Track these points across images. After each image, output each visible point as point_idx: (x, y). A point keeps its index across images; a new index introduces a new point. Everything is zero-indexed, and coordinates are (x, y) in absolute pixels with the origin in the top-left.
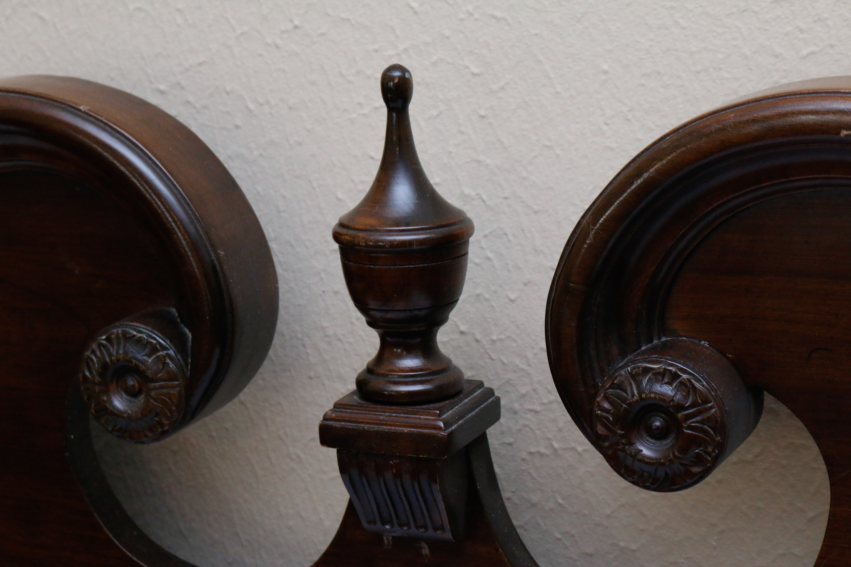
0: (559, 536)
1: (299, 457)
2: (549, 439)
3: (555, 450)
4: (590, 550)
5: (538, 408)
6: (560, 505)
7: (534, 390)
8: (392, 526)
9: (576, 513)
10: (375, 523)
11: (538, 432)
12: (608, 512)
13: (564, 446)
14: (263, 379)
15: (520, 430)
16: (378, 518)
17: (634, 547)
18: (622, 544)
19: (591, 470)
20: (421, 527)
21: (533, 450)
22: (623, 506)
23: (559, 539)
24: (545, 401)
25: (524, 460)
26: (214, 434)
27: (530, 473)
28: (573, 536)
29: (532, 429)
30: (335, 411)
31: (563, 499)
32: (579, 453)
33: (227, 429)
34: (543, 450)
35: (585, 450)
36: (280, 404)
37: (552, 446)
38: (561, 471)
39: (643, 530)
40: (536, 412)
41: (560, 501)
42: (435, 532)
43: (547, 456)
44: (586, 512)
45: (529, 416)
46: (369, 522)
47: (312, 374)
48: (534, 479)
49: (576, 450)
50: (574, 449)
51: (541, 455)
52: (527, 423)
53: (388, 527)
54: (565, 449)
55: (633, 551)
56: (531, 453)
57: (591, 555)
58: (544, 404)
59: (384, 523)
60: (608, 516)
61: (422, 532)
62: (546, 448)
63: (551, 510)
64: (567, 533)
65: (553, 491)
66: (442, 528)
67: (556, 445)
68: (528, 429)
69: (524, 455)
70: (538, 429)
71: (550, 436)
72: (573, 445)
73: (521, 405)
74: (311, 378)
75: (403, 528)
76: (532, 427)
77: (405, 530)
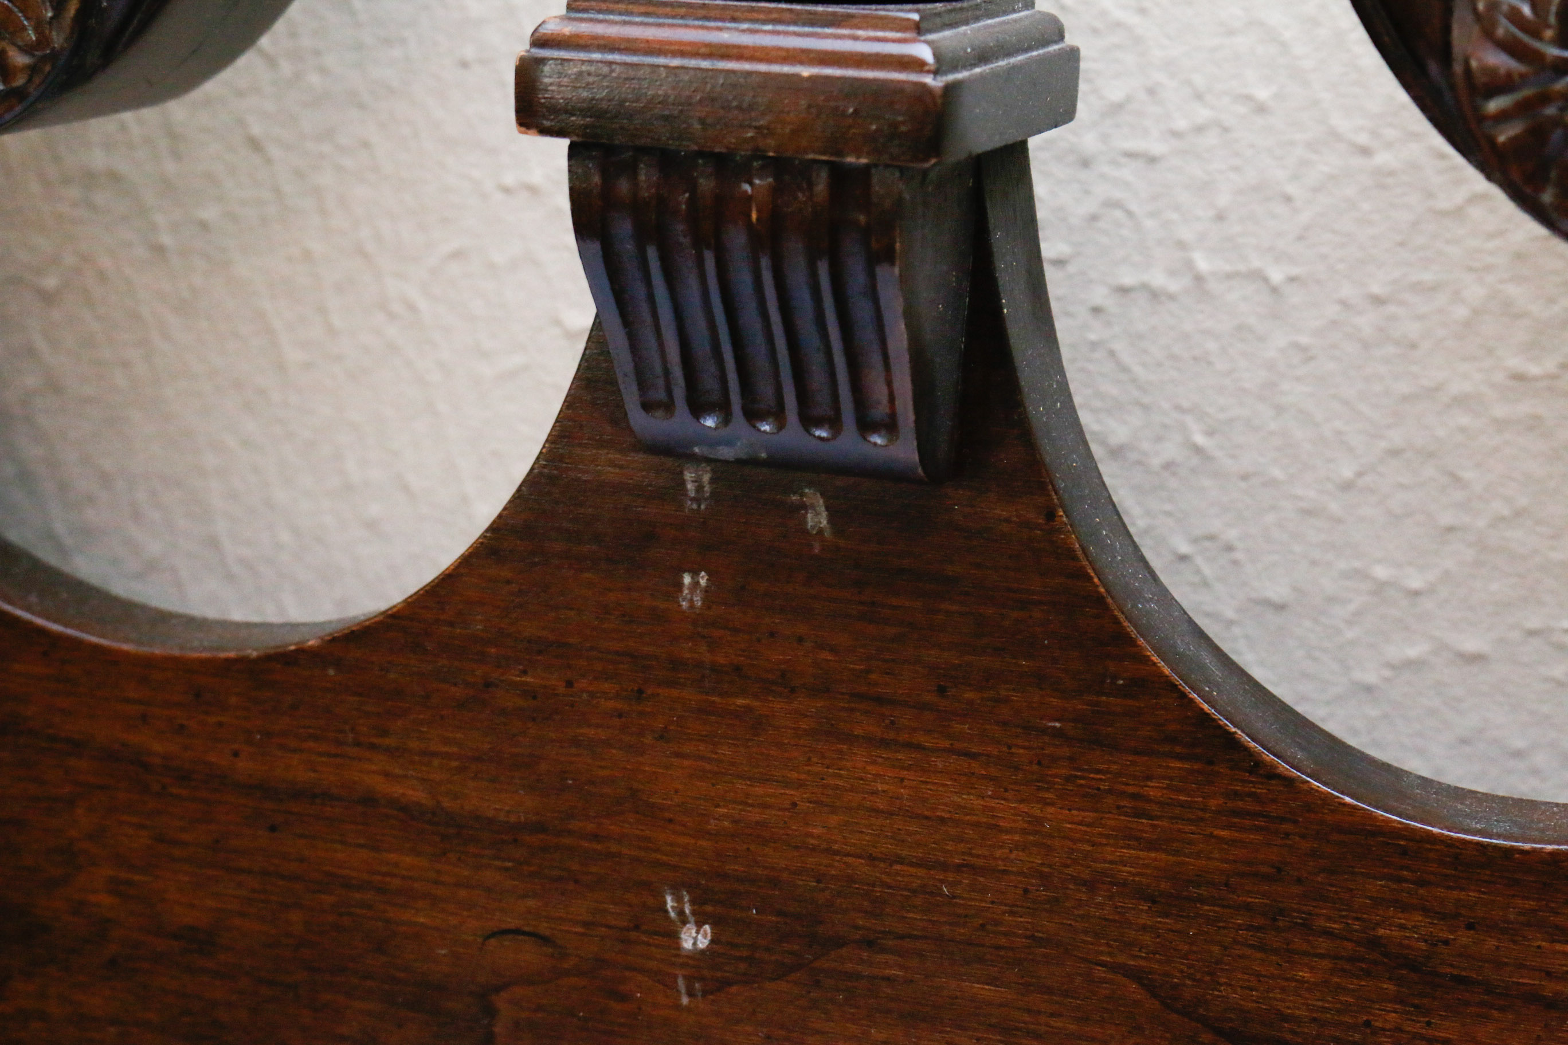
0: (1184, 548)
1: (412, 308)
2: (1182, 245)
3: (1199, 279)
4: (1277, 591)
5: (1157, 147)
6: (1198, 450)
7: (1151, 92)
8: (726, 420)
9: (1245, 477)
10: (669, 407)
11: (1149, 223)
12: (1347, 472)
13: (1228, 268)
14: (323, 71)
15: (1094, 218)
16: (679, 392)
17: (1416, 582)
18: (1381, 572)
19: (1304, 340)
20: (819, 423)
21: (1128, 279)
22: (1395, 453)
23: (1183, 558)
24: (1181, 124)
25: (1096, 310)
26: (166, 239)
27: (1112, 353)
28: (1229, 548)
29: (1130, 214)
30: (570, 19)
31: (1210, 433)
32: (1275, 290)
33: (204, 226)
34: (1158, 279)
35: (1292, 279)
36: (366, 145)
37: (1189, 264)
38: (1211, 346)
39: (1450, 529)
40: (1152, 160)
41: (1200, 439)
42: (865, 439)
43: (1172, 297)
44: (1277, 473)
45: (1127, 172)
46: (647, 406)
47: (469, 52)
48: (1125, 369)
49: (1266, 280)
50: (1258, 276)
51: (1155, 295)
52: (1118, 194)
53: (710, 422)
54: (1230, 276)
55: (1416, 593)
56: (1123, 291)
57: (1280, 607)
58: (1176, 134)
59: (698, 410)
60: (1347, 486)
61: (820, 438)
62: (1172, 273)
63: (1169, 466)
64: (1211, 538)
65: (1178, 408)
66: (890, 426)
67: (1203, 264)
68: (1118, 214)
69: (1099, 295)
70: (1152, 215)
71: (1186, 234)
72: (1256, 263)
73: (1105, 138)
74: (464, 64)
75: (758, 425)
76: (1134, 207)
77: (765, 432)
